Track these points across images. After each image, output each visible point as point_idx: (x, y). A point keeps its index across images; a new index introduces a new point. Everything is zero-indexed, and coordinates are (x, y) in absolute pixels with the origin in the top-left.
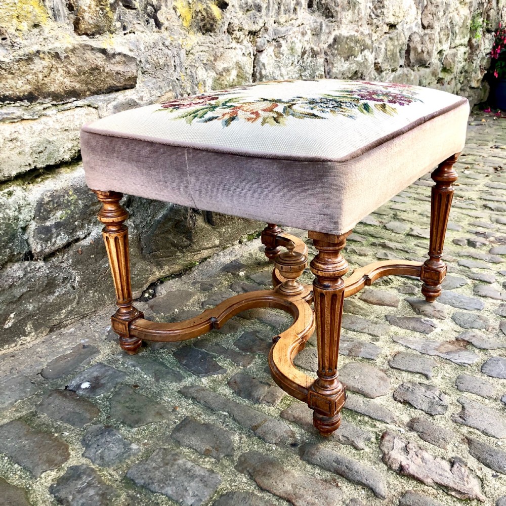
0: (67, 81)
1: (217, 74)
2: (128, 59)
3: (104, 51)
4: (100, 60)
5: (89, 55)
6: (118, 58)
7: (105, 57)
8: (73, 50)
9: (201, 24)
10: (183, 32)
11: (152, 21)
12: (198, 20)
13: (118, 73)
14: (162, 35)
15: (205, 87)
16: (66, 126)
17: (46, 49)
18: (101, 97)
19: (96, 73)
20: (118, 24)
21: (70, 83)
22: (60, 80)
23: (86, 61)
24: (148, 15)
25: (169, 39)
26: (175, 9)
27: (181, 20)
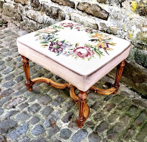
0: (90, 11)
1: (141, 31)
2: (106, 12)
3: (101, 8)
4: (99, 9)
5: (96, 7)
6: (104, 11)
7: (100, 9)
8: (94, 5)
9: (141, 12)
10: (131, 11)
11: (120, 5)
12: (140, 10)
13: (102, 15)
14: (122, 10)
15: (133, 32)
16: (88, 21)
17: (88, 2)
18: (97, 19)
19: (97, 12)
20: (108, 2)
21: (91, 12)
22: (89, 10)
23: (95, 8)
24: (119, 2)
25: (124, 12)
26: (130, 3)
27: (131, 7)
